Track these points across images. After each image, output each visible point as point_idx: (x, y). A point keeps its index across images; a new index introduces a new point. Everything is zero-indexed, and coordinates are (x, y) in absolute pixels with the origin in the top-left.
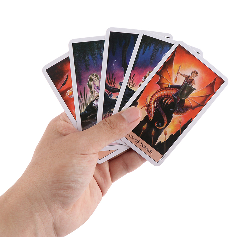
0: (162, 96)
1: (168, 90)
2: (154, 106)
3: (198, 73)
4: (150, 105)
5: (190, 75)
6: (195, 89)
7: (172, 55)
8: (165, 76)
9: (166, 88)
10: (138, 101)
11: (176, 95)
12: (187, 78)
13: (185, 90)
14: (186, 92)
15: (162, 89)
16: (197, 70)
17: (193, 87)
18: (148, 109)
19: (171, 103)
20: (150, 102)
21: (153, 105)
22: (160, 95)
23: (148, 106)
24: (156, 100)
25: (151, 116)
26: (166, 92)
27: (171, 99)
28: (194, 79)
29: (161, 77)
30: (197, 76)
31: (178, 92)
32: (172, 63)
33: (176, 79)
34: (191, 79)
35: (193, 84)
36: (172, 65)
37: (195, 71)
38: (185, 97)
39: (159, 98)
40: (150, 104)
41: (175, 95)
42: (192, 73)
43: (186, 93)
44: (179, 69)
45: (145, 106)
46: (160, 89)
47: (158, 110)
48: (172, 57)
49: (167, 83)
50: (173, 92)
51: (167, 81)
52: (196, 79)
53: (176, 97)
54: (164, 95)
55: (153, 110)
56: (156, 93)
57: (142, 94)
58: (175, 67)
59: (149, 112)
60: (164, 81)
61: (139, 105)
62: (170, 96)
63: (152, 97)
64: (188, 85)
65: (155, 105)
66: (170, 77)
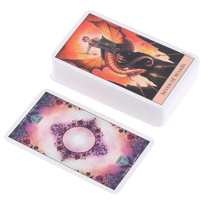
0: (116, 64)
1: (108, 60)
2: (129, 69)
3: (85, 36)
4: (128, 74)
5: (88, 43)
6: (103, 36)
7: (68, 62)
8: (93, 65)
9: (105, 62)
10: (126, 85)
11: (111, 52)
12: (91, 45)
13: (105, 45)
14: (107, 44)
15: (107, 65)
16: (82, 38)
17: (100, 38)
18: (132, 75)
19: (122, 56)
20: (124, 74)
21: (127, 71)
22: (115, 66)
23: (129, 75)
24: (121, 69)
25: (141, 71)
26: (110, 61)
27: (117, 56)
28: (91, 39)
29: (94, 68)
30: (88, 37)
31: (108, 51)
32: (76, 60)
33: (95, 54)
34: (92, 42)
35: (97, 39)
36: (79, 60)
37: (83, 39)
38: (112, 44)
39: (118, 67)
40: (126, 74)
41: (113, 53)
42: (85, 42)
43: (109, 43)
44: (82, 53)
45: (130, 78)
46: (108, 67)
47: (133, 65)
48: (70, 62)
49: (100, 61)
50: (109, 56)
51: (98, 62)
52: (91, 37)
53: (114, 52)
54: (115, 62)
55: (133, 70)
56: (112, 70)
57: (117, 82)
58: (80, 57)
59: (136, 74)
60: (99, 65)
61: (129, 83)
62: (114, 58)
63: (118, 73)
64: (99, 44)
65: (127, 69)
66: (93, 60)
